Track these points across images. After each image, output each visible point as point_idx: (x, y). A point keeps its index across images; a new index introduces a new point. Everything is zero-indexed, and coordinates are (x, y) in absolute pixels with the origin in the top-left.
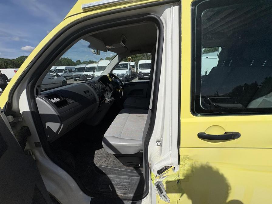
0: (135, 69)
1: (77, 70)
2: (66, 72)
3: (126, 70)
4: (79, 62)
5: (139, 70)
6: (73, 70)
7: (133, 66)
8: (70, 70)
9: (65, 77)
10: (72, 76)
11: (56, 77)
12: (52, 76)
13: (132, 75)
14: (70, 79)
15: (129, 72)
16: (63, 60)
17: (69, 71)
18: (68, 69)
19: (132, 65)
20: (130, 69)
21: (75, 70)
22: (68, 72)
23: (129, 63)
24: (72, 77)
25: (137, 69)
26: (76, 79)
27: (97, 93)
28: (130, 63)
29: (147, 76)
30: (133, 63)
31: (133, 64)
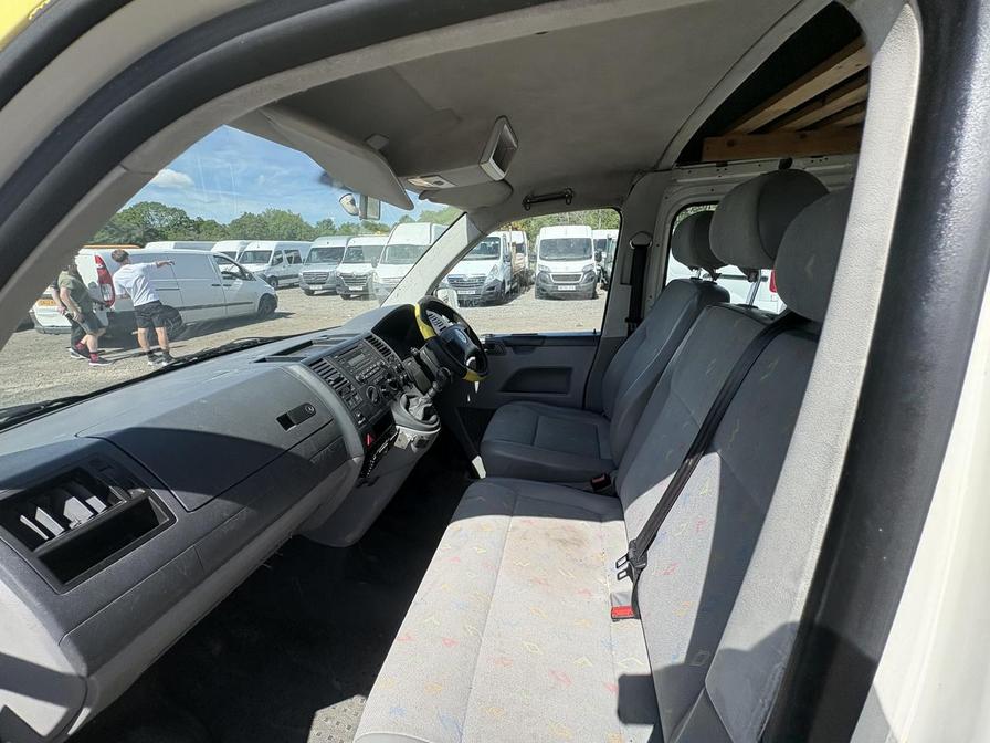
0: (526, 258)
1: (315, 254)
2: (280, 260)
3: (492, 263)
4: (327, 228)
5: (539, 261)
6: (304, 256)
7: (519, 248)
8: (292, 254)
9: (273, 280)
10: (297, 276)
11: (239, 282)
12: (225, 278)
13: (512, 282)
14: (292, 286)
15: (503, 267)
16: (274, 219)
17: (290, 259)
18: (287, 252)
19: (514, 244)
20: (508, 259)
21: (310, 254)
22: (285, 261)
23: (504, 235)
24: (297, 280)
25: (533, 258)
26: (312, 287)
27: (352, 412)
28: (507, 233)
29: (568, 288)
30: (518, 237)
31: (519, 242)
